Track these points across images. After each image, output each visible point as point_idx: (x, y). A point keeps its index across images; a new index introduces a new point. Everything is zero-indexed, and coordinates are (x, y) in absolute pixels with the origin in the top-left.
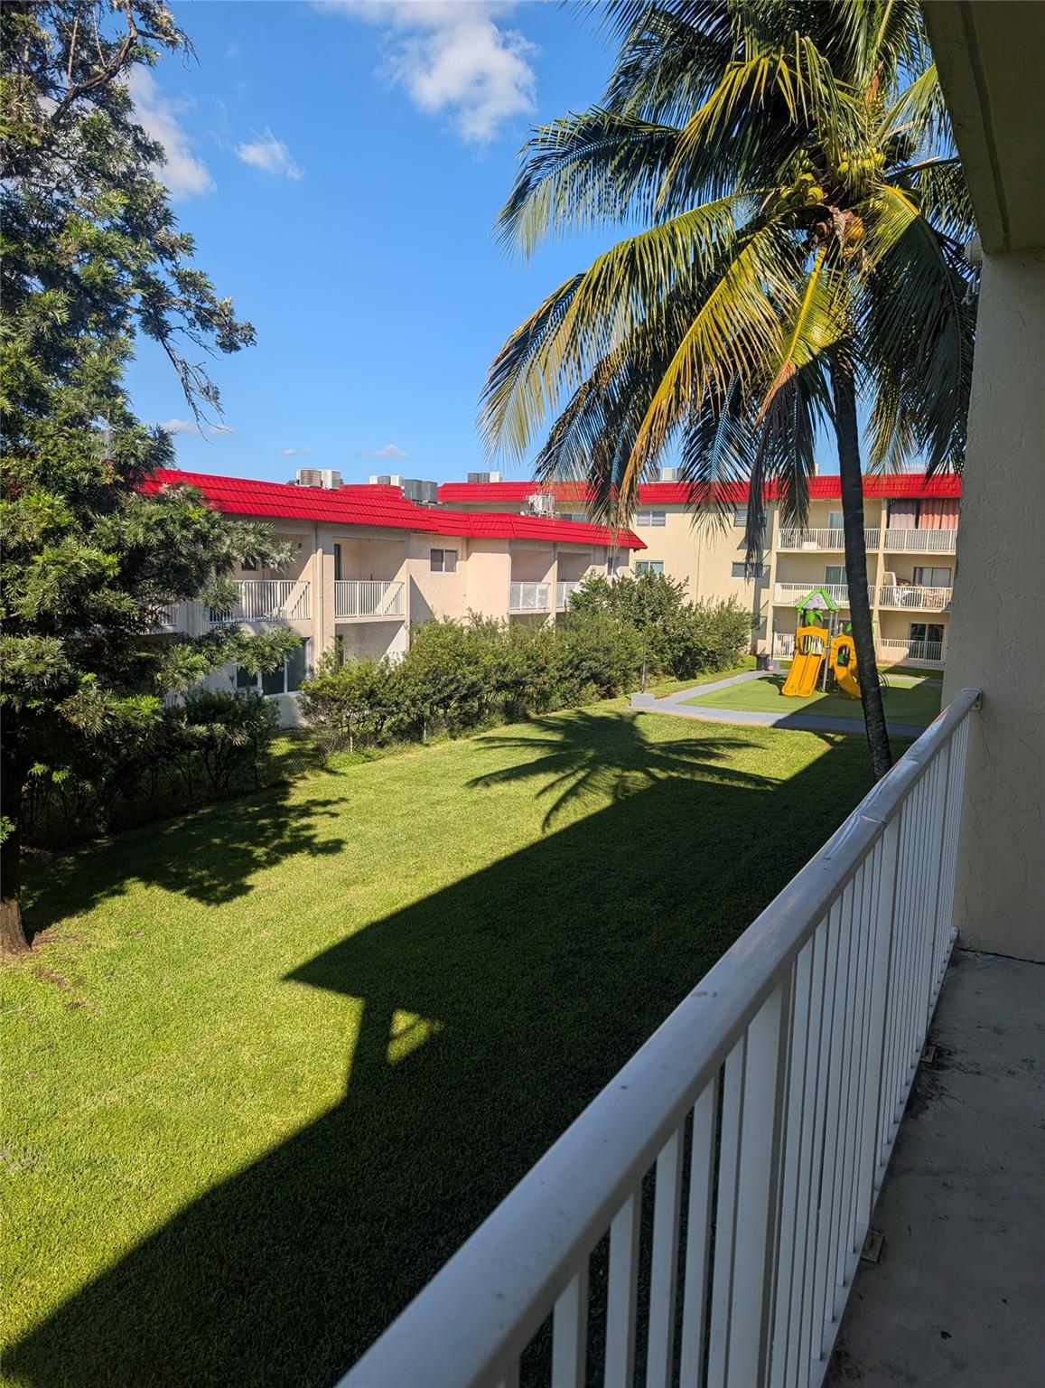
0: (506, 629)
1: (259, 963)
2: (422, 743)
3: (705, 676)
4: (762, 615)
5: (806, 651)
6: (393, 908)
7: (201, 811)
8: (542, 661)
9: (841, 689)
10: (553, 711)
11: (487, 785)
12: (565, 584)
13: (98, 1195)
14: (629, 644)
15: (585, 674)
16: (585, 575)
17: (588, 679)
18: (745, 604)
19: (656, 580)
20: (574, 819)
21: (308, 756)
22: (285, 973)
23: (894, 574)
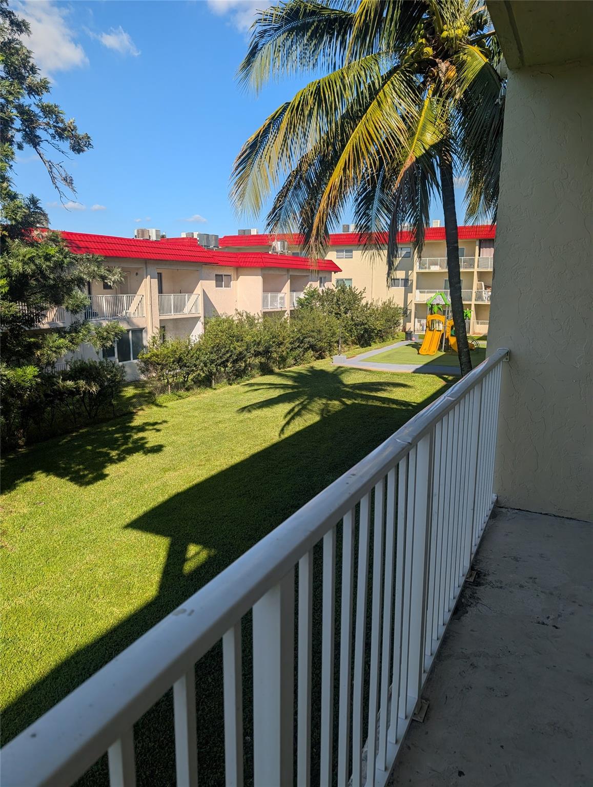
0: (260, 320)
1: (111, 518)
2: (211, 388)
3: (376, 345)
4: (408, 308)
5: (433, 329)
6: (191, 484)
7: (81, 431)
8: (281, 339)
9: (453, 350)
10: (288, 367)
11: (250, 411)
12: (295, 294)
13: (8, 660)
14: (332, 327)
15: (306, 346)
16: (306, 288)
17: (308, 348)
18: (399, 302)
19: (346, 290)
20: (298, 429)
21: (146, 397)
22: (126, 524)
23: (483, 283)
